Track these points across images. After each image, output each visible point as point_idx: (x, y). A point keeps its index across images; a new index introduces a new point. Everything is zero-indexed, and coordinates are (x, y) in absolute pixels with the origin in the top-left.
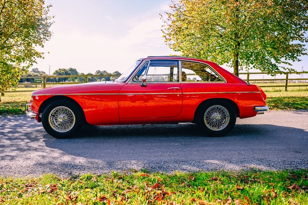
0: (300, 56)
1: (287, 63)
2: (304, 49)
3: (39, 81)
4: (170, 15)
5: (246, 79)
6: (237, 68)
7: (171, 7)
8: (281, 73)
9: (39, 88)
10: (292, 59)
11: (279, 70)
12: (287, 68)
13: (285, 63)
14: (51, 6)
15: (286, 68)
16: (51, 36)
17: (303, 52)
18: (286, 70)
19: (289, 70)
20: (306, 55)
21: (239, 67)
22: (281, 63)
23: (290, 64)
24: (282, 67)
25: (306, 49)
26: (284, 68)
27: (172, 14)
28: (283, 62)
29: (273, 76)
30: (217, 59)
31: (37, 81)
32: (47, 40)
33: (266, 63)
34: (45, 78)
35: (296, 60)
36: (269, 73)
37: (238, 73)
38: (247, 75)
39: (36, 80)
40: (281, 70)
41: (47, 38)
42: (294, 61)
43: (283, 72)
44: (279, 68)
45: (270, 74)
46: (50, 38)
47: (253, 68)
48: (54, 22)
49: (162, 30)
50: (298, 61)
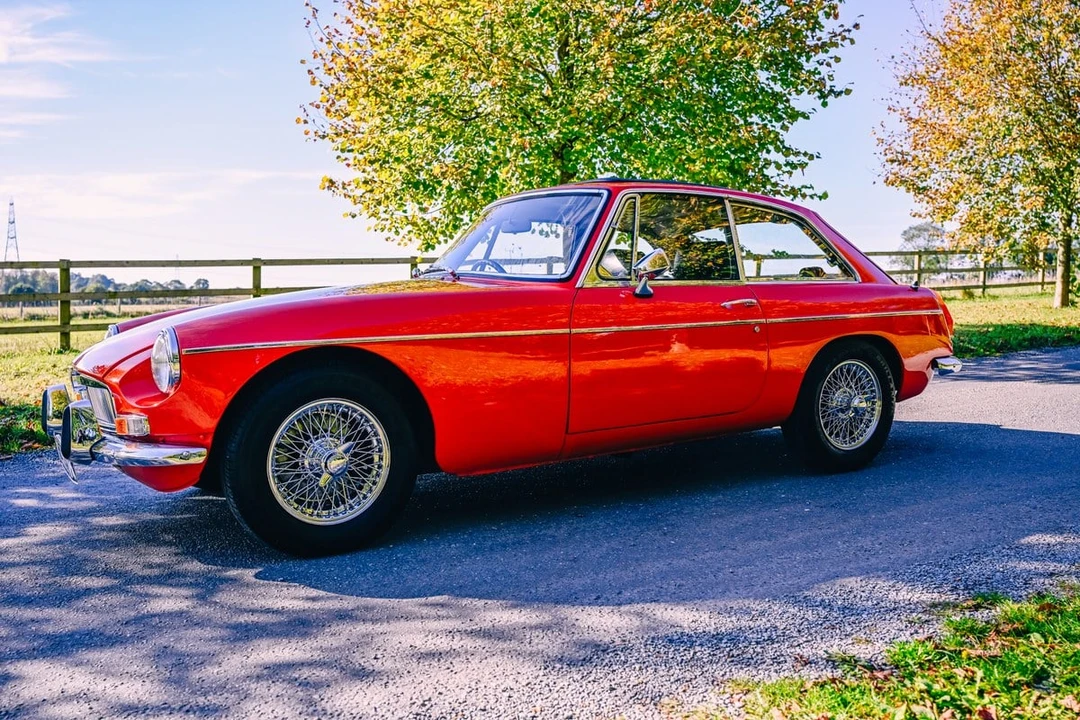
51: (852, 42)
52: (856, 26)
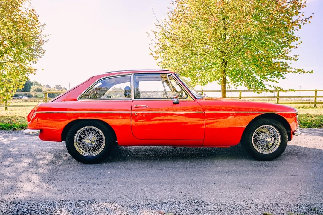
0: (286, 74)
1: (273, 81)
2: (290, 67)
3: (41, 96)
4: (155, 33)
5: (239, 96)
6: (224, 85)
7: (157, 25)
8: (267, 90)
9: (41, 103)
10: (277, 77)
11: (265, 87)
12: (274, 86)
13: (272, 81)
14: (45, 25)
15: (272, 86)
16: (44, 53)
17: (288, 70)
18: (272, 87)
19: (275, 87)
20: (291, 73)
21: (227, 85)
22: (269, 80)
23: (276, 82)
24: (268, 85)
25: (292, 67)
26: (270, 86)
27: (158, 32)
28: (270, 80)
29: (259, 93)
30: (206, 76)
31: (39, 97)
32: (40, 57)
33: (253, 80)
34: (47, 94)
35: (281, 78)
36: (254, 91)
37: (226, 91)
38: (239, 93)
39: (38, 95)
40: (268, 87)
41: (40, 55)
42: (279, 79)
43: (269, 90)
44: (266, 86)
45: (256, 92)
46: (43, 55)
47: (240, 85)
48: (48, 40)
49: (149, 48)
50: (283, 79)
51: (310, 22)
52: (311, 17)
